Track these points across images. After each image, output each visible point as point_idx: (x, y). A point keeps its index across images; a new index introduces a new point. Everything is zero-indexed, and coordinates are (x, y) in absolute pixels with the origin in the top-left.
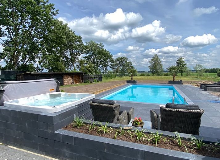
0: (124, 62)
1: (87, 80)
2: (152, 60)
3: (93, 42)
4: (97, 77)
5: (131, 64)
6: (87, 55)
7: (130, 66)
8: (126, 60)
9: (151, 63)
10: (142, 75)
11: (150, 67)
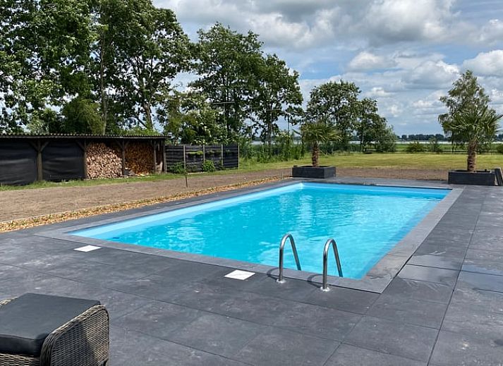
0: (344, 101)
1: (178, 164)
2: (453, 93)
3: (226, 28)
4: (217, 155)
5: (375, 110)
6: (202, 76)
7: (370, 116)
8: (351, 94)
9: (448, 105)
10: (411, 150)
11: (446, 119)
